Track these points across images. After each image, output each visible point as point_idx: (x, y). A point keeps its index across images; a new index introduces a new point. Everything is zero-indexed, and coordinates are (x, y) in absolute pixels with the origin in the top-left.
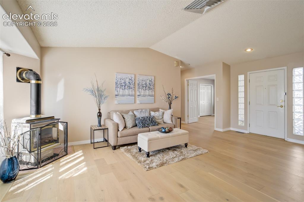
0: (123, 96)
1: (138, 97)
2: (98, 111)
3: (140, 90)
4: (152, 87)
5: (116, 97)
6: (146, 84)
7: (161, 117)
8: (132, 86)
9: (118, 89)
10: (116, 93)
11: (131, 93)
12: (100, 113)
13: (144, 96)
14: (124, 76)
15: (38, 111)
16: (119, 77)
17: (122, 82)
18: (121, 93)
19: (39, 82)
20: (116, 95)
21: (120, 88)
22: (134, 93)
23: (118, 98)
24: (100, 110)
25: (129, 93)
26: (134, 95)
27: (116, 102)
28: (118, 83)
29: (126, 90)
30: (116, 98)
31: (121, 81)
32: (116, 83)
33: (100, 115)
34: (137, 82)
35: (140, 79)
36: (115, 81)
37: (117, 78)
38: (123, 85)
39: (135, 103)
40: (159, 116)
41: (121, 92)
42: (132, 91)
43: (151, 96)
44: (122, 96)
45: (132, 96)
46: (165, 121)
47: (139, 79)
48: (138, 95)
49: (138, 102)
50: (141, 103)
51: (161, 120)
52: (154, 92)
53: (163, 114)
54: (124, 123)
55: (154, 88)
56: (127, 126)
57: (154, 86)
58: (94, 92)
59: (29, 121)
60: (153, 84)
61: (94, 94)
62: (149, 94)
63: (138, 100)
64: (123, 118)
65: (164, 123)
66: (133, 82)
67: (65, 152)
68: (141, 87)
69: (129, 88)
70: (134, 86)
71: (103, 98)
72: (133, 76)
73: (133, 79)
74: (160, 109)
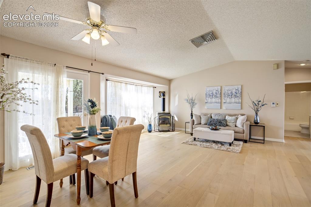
0: (211, 103)
1: (224, 104)
2: (191, 112)
3: (226, 98)
4: (238, 95)
6: (232, 93)
7: (233, 121)
8: (218, 95)
9: (207, 98)
10: (206, 101)
12: (192, 113)
13: (230, 103)
14: (211, 89)
15: (164, 110)
16: (208, 89)
17: (210, 93)
18: (209, 101)
19: (164, 97)
20: (206, 103)
21: (209, 97)
22: (220, 101)
23: (207, 105)
24: (192, 111)
25: (216, 101)
27: (206, 108)
28: (208, 93)
29: (214, 99)
30: (206, 105)
32: (206, 94)
33: (192, 115)
34: (223, 92)
35: (226, 89)
37: (206, 91)
38: (211, 95)
39: (221, 108)
40: (231, 120)
41: (209, 100)
42: (218, 99)
43: (237, 103)
45: (218, 103)
46: (237, 125)
47: (224, 89)
49: (224, 108)
50: (227, 109)
51: (232, 124)
52: (241, 99)
53: (237, 119)
54: (200, 120)
55: (241, 96)
56: (201, 123)
57: (241, 94)
58: (189, 100)
59: (159, 114)
60: (240, 92)
61: (189, 102)
62: (235, 101)
63: (224, 106)
64: (200, 118)
65: (236, 126)
66: (220, 93)
67: (171, 130)
68: (226, 96)
69: (216, 97)
70: (220, 95)
71: (194, 104)
72: (219, 88)
73: (219, 90)
74: (239, 115)
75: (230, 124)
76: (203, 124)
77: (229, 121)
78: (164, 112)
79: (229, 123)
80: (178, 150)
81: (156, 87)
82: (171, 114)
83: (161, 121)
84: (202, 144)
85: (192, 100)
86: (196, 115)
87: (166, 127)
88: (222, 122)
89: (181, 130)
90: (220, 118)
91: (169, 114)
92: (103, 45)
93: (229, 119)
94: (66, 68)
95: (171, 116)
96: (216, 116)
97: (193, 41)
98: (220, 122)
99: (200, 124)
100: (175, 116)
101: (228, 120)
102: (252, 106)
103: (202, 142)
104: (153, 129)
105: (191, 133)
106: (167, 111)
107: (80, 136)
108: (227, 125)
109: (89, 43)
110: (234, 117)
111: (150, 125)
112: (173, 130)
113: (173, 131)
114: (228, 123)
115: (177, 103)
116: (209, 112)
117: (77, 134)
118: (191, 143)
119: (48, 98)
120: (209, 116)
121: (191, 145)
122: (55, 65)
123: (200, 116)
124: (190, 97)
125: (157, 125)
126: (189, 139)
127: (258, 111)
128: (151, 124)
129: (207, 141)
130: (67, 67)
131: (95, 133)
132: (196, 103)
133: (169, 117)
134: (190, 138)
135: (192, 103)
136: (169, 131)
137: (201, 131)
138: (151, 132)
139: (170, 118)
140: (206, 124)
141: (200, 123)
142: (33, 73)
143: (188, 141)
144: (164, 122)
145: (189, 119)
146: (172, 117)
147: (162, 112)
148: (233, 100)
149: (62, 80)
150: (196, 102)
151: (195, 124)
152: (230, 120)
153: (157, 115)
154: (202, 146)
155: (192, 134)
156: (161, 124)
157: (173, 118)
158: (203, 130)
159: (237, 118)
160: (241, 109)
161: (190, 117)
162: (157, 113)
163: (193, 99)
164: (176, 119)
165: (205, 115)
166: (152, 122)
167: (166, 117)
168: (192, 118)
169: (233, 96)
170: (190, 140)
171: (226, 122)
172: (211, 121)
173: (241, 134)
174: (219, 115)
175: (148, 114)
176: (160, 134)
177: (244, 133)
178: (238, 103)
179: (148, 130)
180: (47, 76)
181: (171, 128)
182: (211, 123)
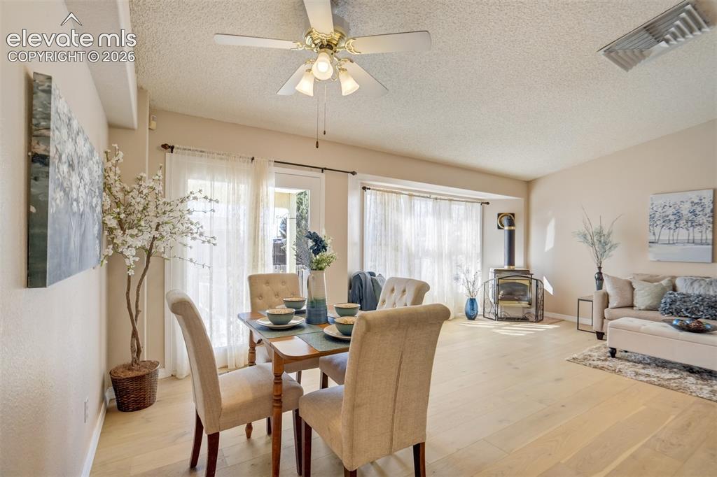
0: (672, 243)
2: (597, 271)
5: (650, 247)
8: (703, 219)
9: (657, 230)
10: (652, 238)
11: (698, 238)
12: (599, 273)
14: (674, 199)
15: (511, 261)
16: (660, 201)
17: (667, 213)
18: (664, 238)
20: (650, 243)
21: (663, 226)
22: (710, 237)
23: (656, 248)
24: (600, 268)
25: (691, 238)
26: (710, 242)
27: (651, 257)
28: (657, 215)
29: (682, 231)
30: (650, 249)
31: (664, 210)
32: (652, 217)
33: (600, 279)
36: (647, 212)
37: (654, 206)
38: (674, 220)
41: (665, 235)
42: (701, 232)
44: (669, 244)
45: (702, 244)
54: (629, 296)
56: (635, 303)
58: (589, 238)
59: (497, 272)
61: (590, 240)
64: (628, 289)
66: (708, 210)
67: (533, 319)
69: (693, 224)
70: (710, 219)
71: (607, 247)
72: (708, 194)
73: (707, 202)
76: (642, 308)
78: (512, 267)
80: (558, 380)
81: (488, 203)
82: (531, 272)
83: (501, 292)
84: (642, 371)
85: (600, 234)
86: (615, 280)
87: (517, 308)
89: (563, 320)
90: (712, 294)
91: (526, 273)
92: (343, 94)
94: (275, 166)
95: (532, 279)
96: (696, 285)
97: (609, 51)
99: (632, 306)
100: (545, 281)
103: (641, 366)
104: (480, 310)
105: (597, 333)
106: (519, 263)
107: (286, 323)
109: (312, 95)
111: (472, 301)
112: (537, 316)
113: (539, 319)
115: (550, 244)
116: (665, 271)
117: (279, 319)
118: (600, 363)
119: (238, 231)
120: (664, 282)
121: (602, 368)
122: (253, 159)
123: (630, 284)
124: (595, 226)
125: (493, 301)
126: (591, 351)
128: (475, 299)
129: (662, 364)
130: (275, 162)
131: (323, 319)
132: (614, 242)
133: (526, 282)
134: (597, 349)
135: (601, 243)
136: (525, 319)
137: (636, 330)
138: (474, 319)
139: (531, 283)
140: (655, 309)
141: (630, 304)
142: (213, 180)
143: (590, 356)
144: (511, 294)
145: (591, 289)
146: (534, 282)
147: (506, 267)
149: (265, 193)
150: (614, 239)
151: (610, 306)
153: (491, 276)
154: (642, 378)
155: (600, 335)
156: (502, 299)
157: (537, 286)
158: (643, 327)
161: (594, 284)
162: (492, 270)
163: (605, 232)
164: (548, 288)
165: (650, 280)
166: (479, 293)
167: (517, 281)
168: (600, 287)
170: (596, 354)
172: (673, 302)
174: (708, 281)
175: (468, 271)
176: (499, 328)
179: (467, 314)
180: (238, 186)
181: (533, 310)
182: (673, 306)
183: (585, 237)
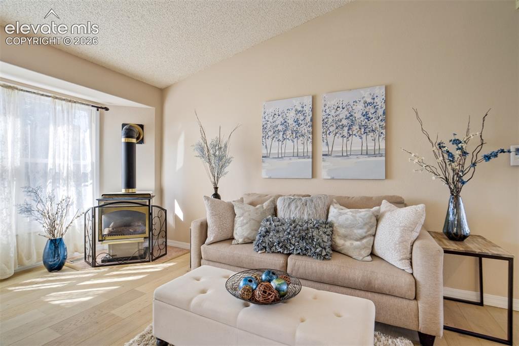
0: (280, 157)
1: (324, 161)
3: (330, 138)
4: (375, 123)
5: (263, 162)
6: (350, 117)
7: (360, 232)
8: (305, 129)
9: (269, 141)
10: (264, 152)
11: (301, 150)
12: (216, 195)
13: (345, 155)
14: (281, 106)
16: (270, 110)
17: (277, 123)
18: (274, 151)
20: (263, 157)
21: (274, 137)
22: (310, 149)
23: (268, 163)
24: (216, 188)
25: (296, 151)
26: (310, 154)
27: (264, 174)
28: (269, 124)
29: (289, 143)
30: (264, 165)
31: (275, 119)
32: (264, 128)
34: (320, 116)
35: (329, 103)
36: (261, 122)
37: (266, 114)
38: (281, 131)
39: (314, 175)
41: (275, 147)
42: (303, 144)
43: (371, 156)
44: (278, 158)
45: (304, 157)
47: (325, 105)
48: (323, 155)
49: (323, 173)
50: (333, 179)
52: (386, 139)
53: (377, 221)
54: (230, 225)
55: (386, 128)
56: (235, 236)
57: (385, 120)
58: (205, 149)
59: (105, 197)
60: (380, 112)
61: (206, 154)
62: (365, 148)
63: (325, 168)
64: (229, 214)
65: (372, 254)
66: (308, 119)
68: (331, 129)
69: (297, 134)
70: (310, 129)
71: (223, 162)
72: (308, 101)
73: (308, 110)
74: (384, 202)
75: (348, 243)
77: (342, 231)
78: (131, 191)
79: (345, 237)
81: (107, 109)
85: (217, 146)
88: (312, 238)
90: (306, 217)
91: (145, 197)
93: (342, 219)
96: (293, 207)
98: (303, 238)
99: (231, 239)
100: (177, 206)
101: (341, 226)
102: (436, 162)
108: (335, 250)
110: (363, 213)
111: (56, 244)
112: (150, 253)
114: (339, 242)
116: (271, 190)
120: (265, 205)
123: (232, 207)
124: (211, 138)
127: (463, 183)
128: (60, 240)
132: (229, 157)
133: (142, 210)
138: (58, 269)
140: (250, 242)
141: (229, 236)
144: (128, 225)
147: (123, 191)
148: (356, 143)
150: (229, 154)
151: (208, 241)
152: (346, 227)
156: (110, 234)
157: (150, 214)
159: (378, 219)
160: (387, 177)
163: (222, 145)
164: (179, 213)
165: (255, 202)
169: (356, 128)
171: (332, 234)
172: (268, 232)
173: (405, 302)
174: (306, 199)
177: (416, 299)
178: (375, 155)
179: (44, 264)
182: (266, 239)
183: (202, 150)
